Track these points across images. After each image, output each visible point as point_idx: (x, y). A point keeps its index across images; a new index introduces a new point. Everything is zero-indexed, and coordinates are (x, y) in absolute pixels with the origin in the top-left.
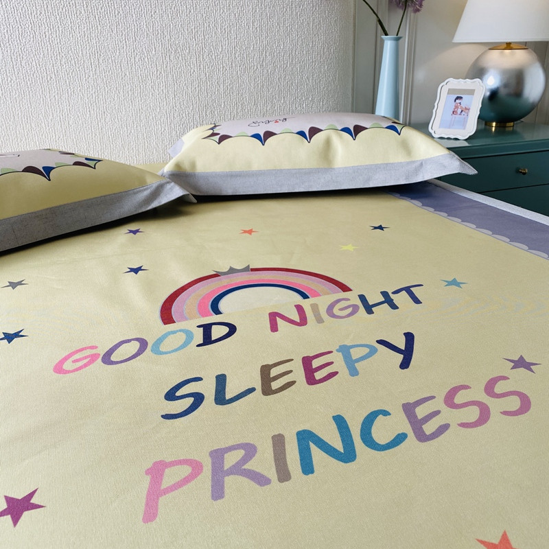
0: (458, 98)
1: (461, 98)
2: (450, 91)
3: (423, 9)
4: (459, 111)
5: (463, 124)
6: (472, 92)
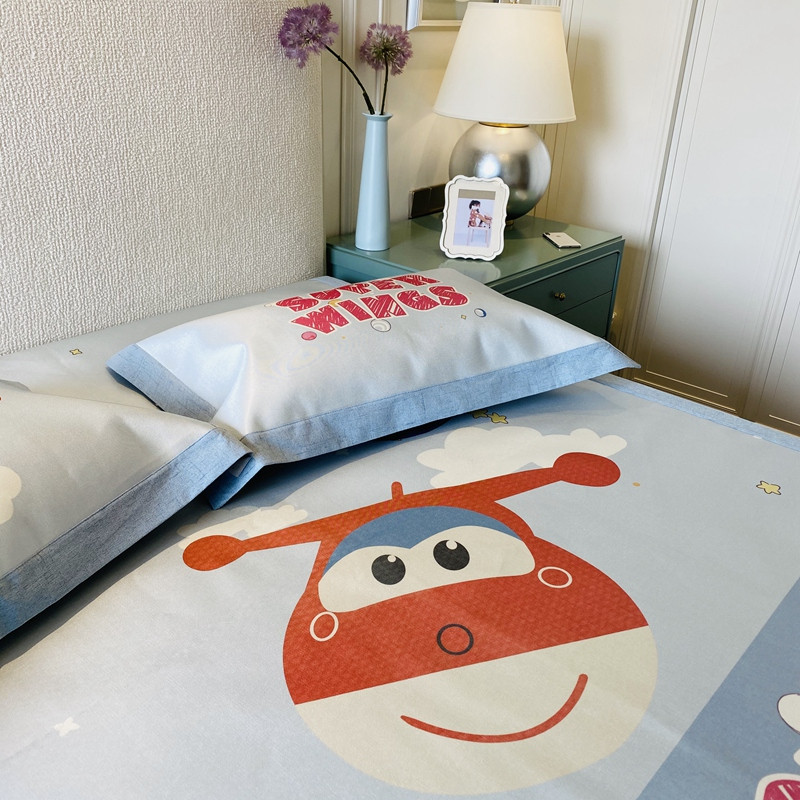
1: (477, 203)
2: (462, 194)
4: (478, 221)
5: (486, 239)
6: (491, 195)
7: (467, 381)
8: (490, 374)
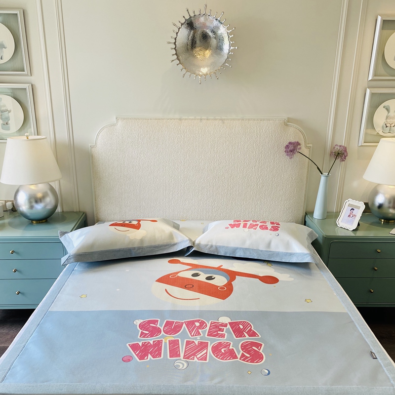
0: (352, 209)
1: (354, 209)
2: (349, 205)
3: (346, 160)
4: (352, 216)
5: (352, 222)
6: (358, 208)
7: (262, 251)
8: (270, 252)
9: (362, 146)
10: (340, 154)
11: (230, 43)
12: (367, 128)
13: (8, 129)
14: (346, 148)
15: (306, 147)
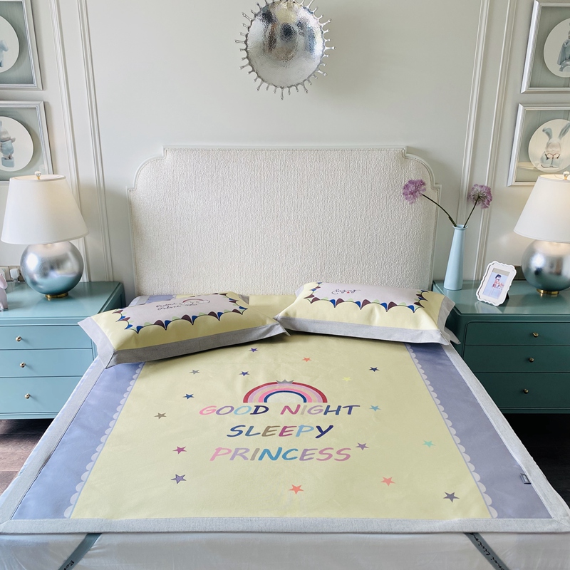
0: (498, 276)
1: (500, 276)
2: (494, 270)
3: (489, 207)
4: (497, 285)
5: (498, 294)
6: (507, 274)
9: (511, 186)
10: (481, 198)
11: (324, 41)
12: (519, 161)
13: (12, 165)
14: (489, 189)
15: (433, 188)
